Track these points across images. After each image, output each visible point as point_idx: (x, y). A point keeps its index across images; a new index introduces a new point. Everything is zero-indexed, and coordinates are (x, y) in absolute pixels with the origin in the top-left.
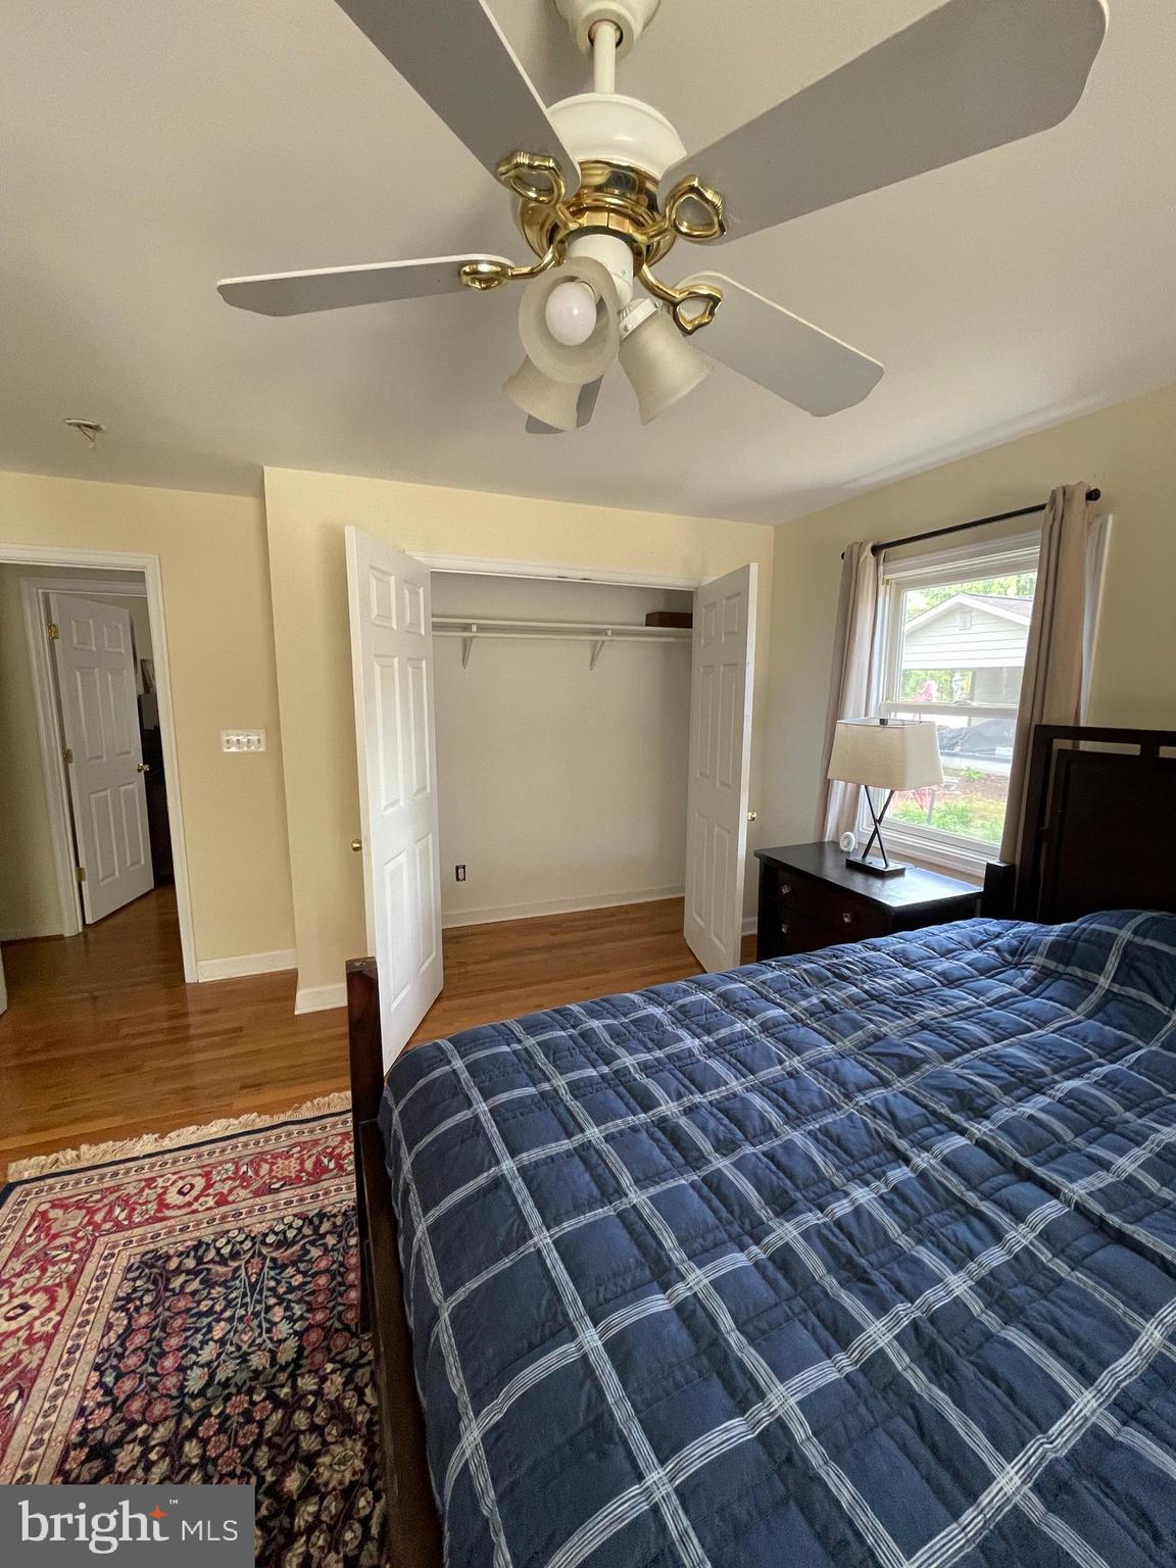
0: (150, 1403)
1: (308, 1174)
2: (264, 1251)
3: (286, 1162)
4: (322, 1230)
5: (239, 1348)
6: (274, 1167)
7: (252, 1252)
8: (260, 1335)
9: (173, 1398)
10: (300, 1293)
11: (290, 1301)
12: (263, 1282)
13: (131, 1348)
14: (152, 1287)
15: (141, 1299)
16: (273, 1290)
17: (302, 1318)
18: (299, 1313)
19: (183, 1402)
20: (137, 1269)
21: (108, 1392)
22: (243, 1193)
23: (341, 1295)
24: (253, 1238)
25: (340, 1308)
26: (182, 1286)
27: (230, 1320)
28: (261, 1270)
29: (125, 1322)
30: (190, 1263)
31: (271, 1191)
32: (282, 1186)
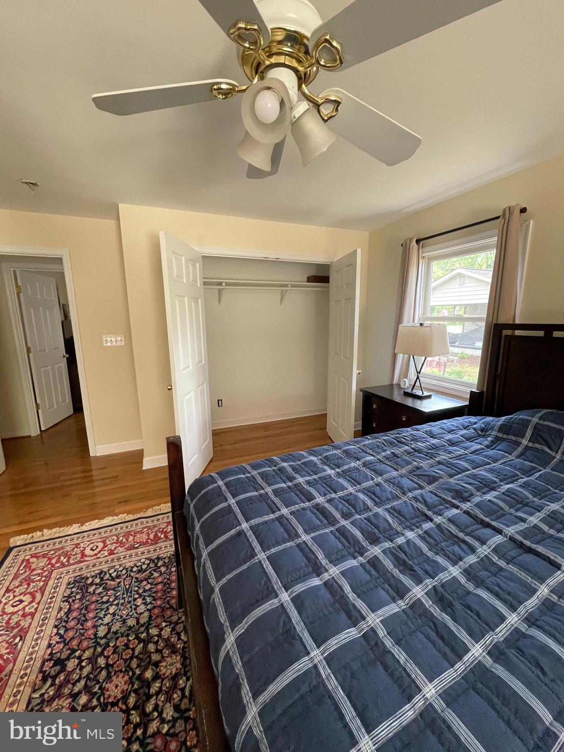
0: (81, 641)
1: (151, 540)
2: (132, 574)
3: (141, 535)
4: (159, 565)
5: (121, 617)
6: (135, 538)
7: (126, 575)
8: (131, 611)
9: (92, 639)
10: (150, 593)
11: (145, 596)
12: (132, 588)
13: (72, 618)
14: (80, 591)
15: (75, 597)
16: (137, 591)
17: (150, 603)
18: (149, 601)
19: (96, 641)
20: (73, 583)
21: (61, 637)
22: (121, 549)
23: (169, 592)
24: (127, 569)
25: (168, 599)
26: (94, 591)
27: (117, 605)
28: (131, 582)
29: (68, 607)
30: (97, 580)
31: (135, 548)
32: (139, 546)
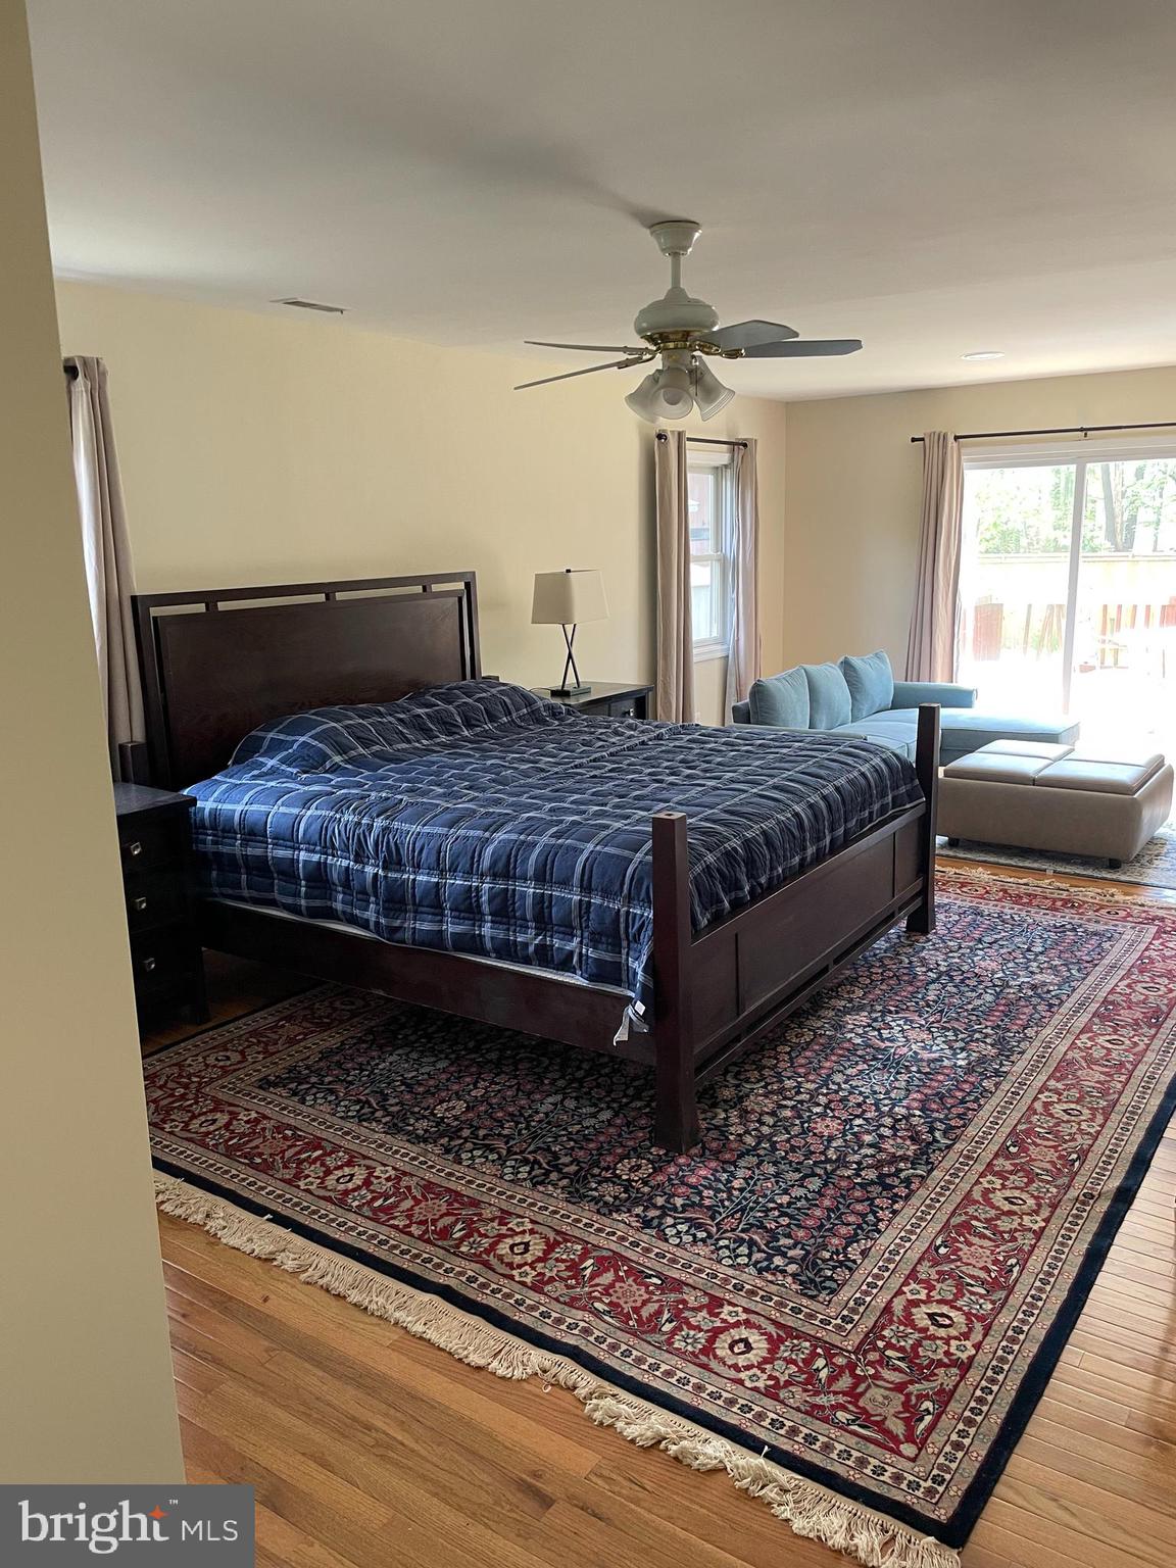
0: (848, 1190)
1: (616, 1272)
2: (714, 1230)
3: (621, 1302)
4: (658, 1213)
5: (777, 1182)
6: (639, 1304)
7: (724, 1235)
8: (758, 1180)
9: (833, 1184)
10: (713, 1184)
11: (724, 1185)
12: (732, 1209)
13: (850, 1228)
14: (819, 1262)
15: (831, 1259)
17: (725, 1171)
18: (725, 1175)
19: (828, 1178)
21: (874, 1213)
23: (689, 1165)
24: (715, 1245)
25: (697, 1159)
28: (727, 1217)
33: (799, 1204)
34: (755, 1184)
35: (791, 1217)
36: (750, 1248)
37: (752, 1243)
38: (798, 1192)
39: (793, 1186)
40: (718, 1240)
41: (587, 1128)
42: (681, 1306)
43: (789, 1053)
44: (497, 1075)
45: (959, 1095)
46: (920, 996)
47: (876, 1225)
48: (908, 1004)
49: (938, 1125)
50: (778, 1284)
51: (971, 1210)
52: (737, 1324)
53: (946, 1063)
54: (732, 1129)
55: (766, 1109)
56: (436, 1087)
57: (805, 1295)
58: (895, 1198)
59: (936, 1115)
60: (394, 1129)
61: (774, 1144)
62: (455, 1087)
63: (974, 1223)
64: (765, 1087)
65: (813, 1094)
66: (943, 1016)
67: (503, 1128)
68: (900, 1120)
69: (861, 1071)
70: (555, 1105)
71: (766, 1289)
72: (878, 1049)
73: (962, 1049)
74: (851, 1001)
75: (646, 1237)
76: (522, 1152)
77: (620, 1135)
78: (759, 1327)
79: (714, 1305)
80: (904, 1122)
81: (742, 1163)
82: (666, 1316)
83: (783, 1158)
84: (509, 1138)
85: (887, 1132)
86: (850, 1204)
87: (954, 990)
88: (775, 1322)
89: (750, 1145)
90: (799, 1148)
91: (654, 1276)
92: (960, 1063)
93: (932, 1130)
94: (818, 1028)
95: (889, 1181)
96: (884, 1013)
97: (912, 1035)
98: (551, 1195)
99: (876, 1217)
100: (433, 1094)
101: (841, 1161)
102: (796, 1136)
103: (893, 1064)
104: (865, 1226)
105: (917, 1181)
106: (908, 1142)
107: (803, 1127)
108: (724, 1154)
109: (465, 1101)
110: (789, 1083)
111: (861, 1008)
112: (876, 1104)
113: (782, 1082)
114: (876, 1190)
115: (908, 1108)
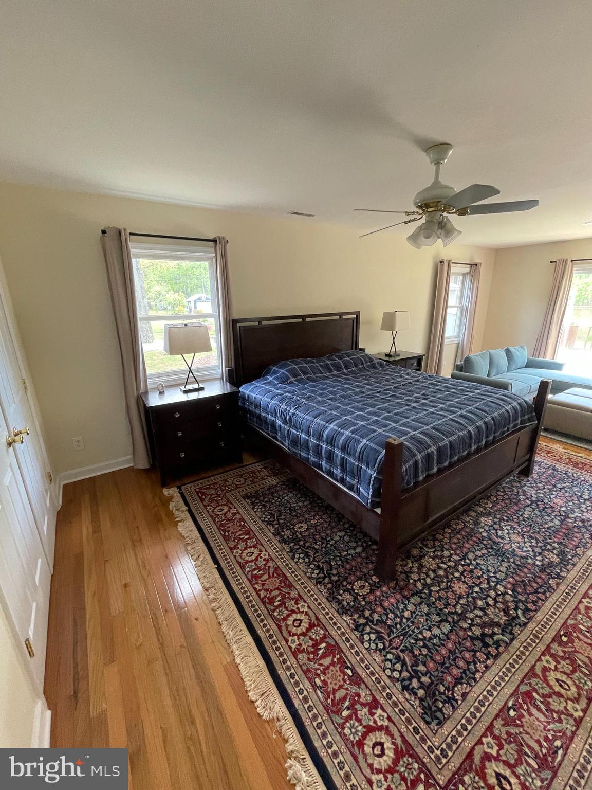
0: (463, 639)
2: (387, 644)
4: (364, 621)
7: (391, 651)
8: (418, 615)
9: (456, 631)
10: (395, 610)
12: (400, 632)
14: (437, 693)
16: (400, 624)
18: (402, 605)
19: (454, 626)
24: (385, 656)
26: (426, 674)
27: (421, 633)
28: (396, 637)
30: (415, 683)
33: (435, 641)
34: (415, 618)
35: (429, 650)
36: (402, 666)
37: (404, 664)
38: (436, 631)
39: (434, 625)
40: (387, 653)
41: (349, 555)
42: (356, 699)
43: (449, 534)
44: (324, 514)
45: (535, 585)
46: (520, 513)
47: (474, 674)
48: (514, 517)
49: (520, 605)
50: (410, 703)
51: (534, 681)
52: (380, 728)
53: (530, 561)
54: (412, 576)
55: (431, 567)
56: (300, 514)
57: (423, 719)
58: (488, 655)
59: (520, 597)
60: (277, 533)
61: (430, 591)
62: (307, 516)
63: (535, 694)
64: (434, 552)
65: (457, 563)
66: (531, 530)
67: (316, 543)
68: (499, 595)
69: (484, 554)
70: (340, 537)
71: (403, 704)
72: (494, 542)
73: (540, 554)
74: (485, 509)
75: (354, 636)
76: (319, 561)
77: (361, 563)
78: (392, 736)
79: (374, 705)
80: (501, 597)
81: (412, 600)
82: (347, 703)
83: (434, 603)
84: (317, 551)
85: (491, 602)
86: (463, 650)
87: (538, 513)
88: (402, 736)
89: (418, 589)
90: (442, 598)
91: (350, 669)
92: (538, 563)
93: (516, 609)
94: (467, 522)
95: (487, 640)
96: (501, 520)
97: (514, 537)
98: (321, 592)
99: (475, 667)
100: (297, 518)
101: (462, 617)
102: (443, 589)
103: (501, 554)
104: (468, 672)
105: (503, 645)
106: (502, 613)
107: (447, 584)
108: (405, 591)
109: (308, 525)
110: (446, 553)
111: (489, 514)
112: (488, 579)
113: (442, 551)
114: (478, 644)
115: (505, 588)
